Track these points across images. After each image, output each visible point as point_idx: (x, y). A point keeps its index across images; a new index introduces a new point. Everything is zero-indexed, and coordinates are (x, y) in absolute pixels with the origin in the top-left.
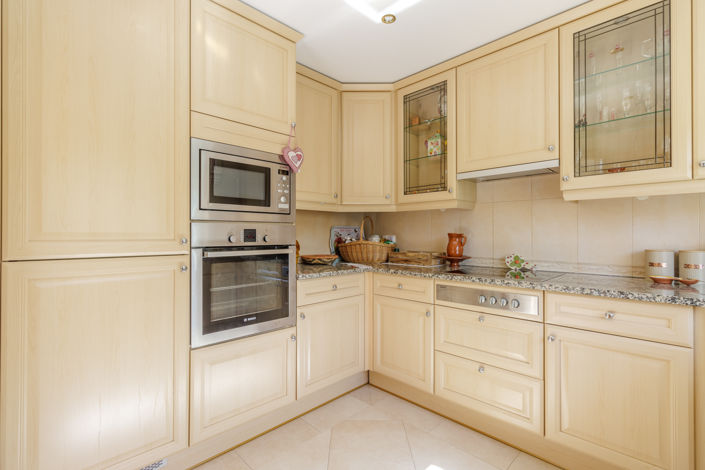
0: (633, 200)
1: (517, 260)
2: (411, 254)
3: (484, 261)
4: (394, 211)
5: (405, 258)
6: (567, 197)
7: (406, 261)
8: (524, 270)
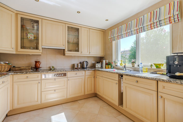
0: (72, 56)
1: (53, 67)
2: (22, 68)
3: (44, 68)
4: (15, 53)
5: (20, 69)
6: (66, 55)
7: (20, 70)
8: (54, 69)
